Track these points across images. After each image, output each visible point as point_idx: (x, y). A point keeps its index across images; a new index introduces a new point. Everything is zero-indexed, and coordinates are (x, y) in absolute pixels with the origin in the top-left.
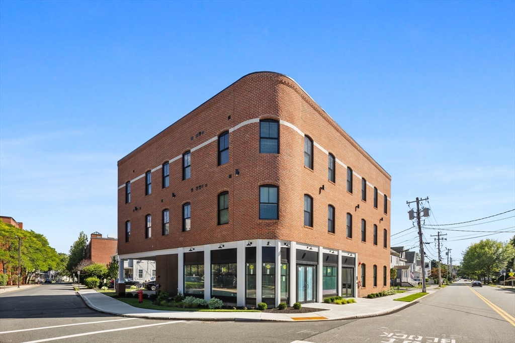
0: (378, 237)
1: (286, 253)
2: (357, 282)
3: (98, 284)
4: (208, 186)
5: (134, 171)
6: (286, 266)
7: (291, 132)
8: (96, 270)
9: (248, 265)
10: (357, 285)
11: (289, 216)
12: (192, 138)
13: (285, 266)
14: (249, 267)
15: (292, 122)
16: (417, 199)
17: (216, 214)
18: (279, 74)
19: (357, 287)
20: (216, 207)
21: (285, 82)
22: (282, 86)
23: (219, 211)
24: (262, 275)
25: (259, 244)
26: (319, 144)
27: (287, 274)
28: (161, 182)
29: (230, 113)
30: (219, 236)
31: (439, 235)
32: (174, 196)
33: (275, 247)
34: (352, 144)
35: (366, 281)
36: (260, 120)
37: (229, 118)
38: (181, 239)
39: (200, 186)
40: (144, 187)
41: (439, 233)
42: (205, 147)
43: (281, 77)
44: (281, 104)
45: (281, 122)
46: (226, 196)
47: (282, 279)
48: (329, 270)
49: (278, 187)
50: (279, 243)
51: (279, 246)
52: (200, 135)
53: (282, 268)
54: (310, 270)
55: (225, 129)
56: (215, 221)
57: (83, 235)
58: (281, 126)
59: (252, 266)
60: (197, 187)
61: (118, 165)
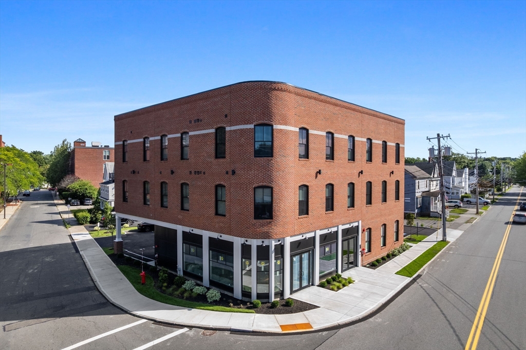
0: (387, 193)
1: (280, 249)
2: (360, 250)
3: (89, 220)
4: (206, 174)
5: (131, 132)
6: (281, 261)
7: (285, 133)
8: (81, 189)
9: (244, 260)
10: (360, 253)
11: (283, 214)
12: (190, 122)
13: (279, 261)
14: (245, 262)
15: (286, 124)
16: (438, 135)
17: (213, 204)
18: (272, 82)
19: (360, 256)
20: (213, 196)
21: (278, 88)
22: (275, 92)
23: (217, 201)
24: (257, 272)
25: (254, 243)
26: (315, 130)
27: (282, 269)
28: (160, 154)
29: (227, 112)
30: (217, 226)
31: (476, 153)
32: (172, 172)
33: (269, 246)
34: (354, 110)
35: (372, 245)
36: (255, 126)
37: (226, 116)
38: (180, 217)
39: (198, 172)
40: (142, 153)
41: (476, 150)
42: (204, 135)
43: (274, 85)
44: (275, 110)
45: (275, 127)
46: (223, 189)
47: (275, 274)
48: (327, 249)
49: (272, 188)
50: (273, 242)
51: (274, 243)
52: (198, 123)
53: (276, 264)
54: (305, 256)
55: (222, 125)
56: (213, 211)
57: (66, 143)
58: (274, 130)
59: (247, 262)
60: (195, 172)
61: (115, 120)
